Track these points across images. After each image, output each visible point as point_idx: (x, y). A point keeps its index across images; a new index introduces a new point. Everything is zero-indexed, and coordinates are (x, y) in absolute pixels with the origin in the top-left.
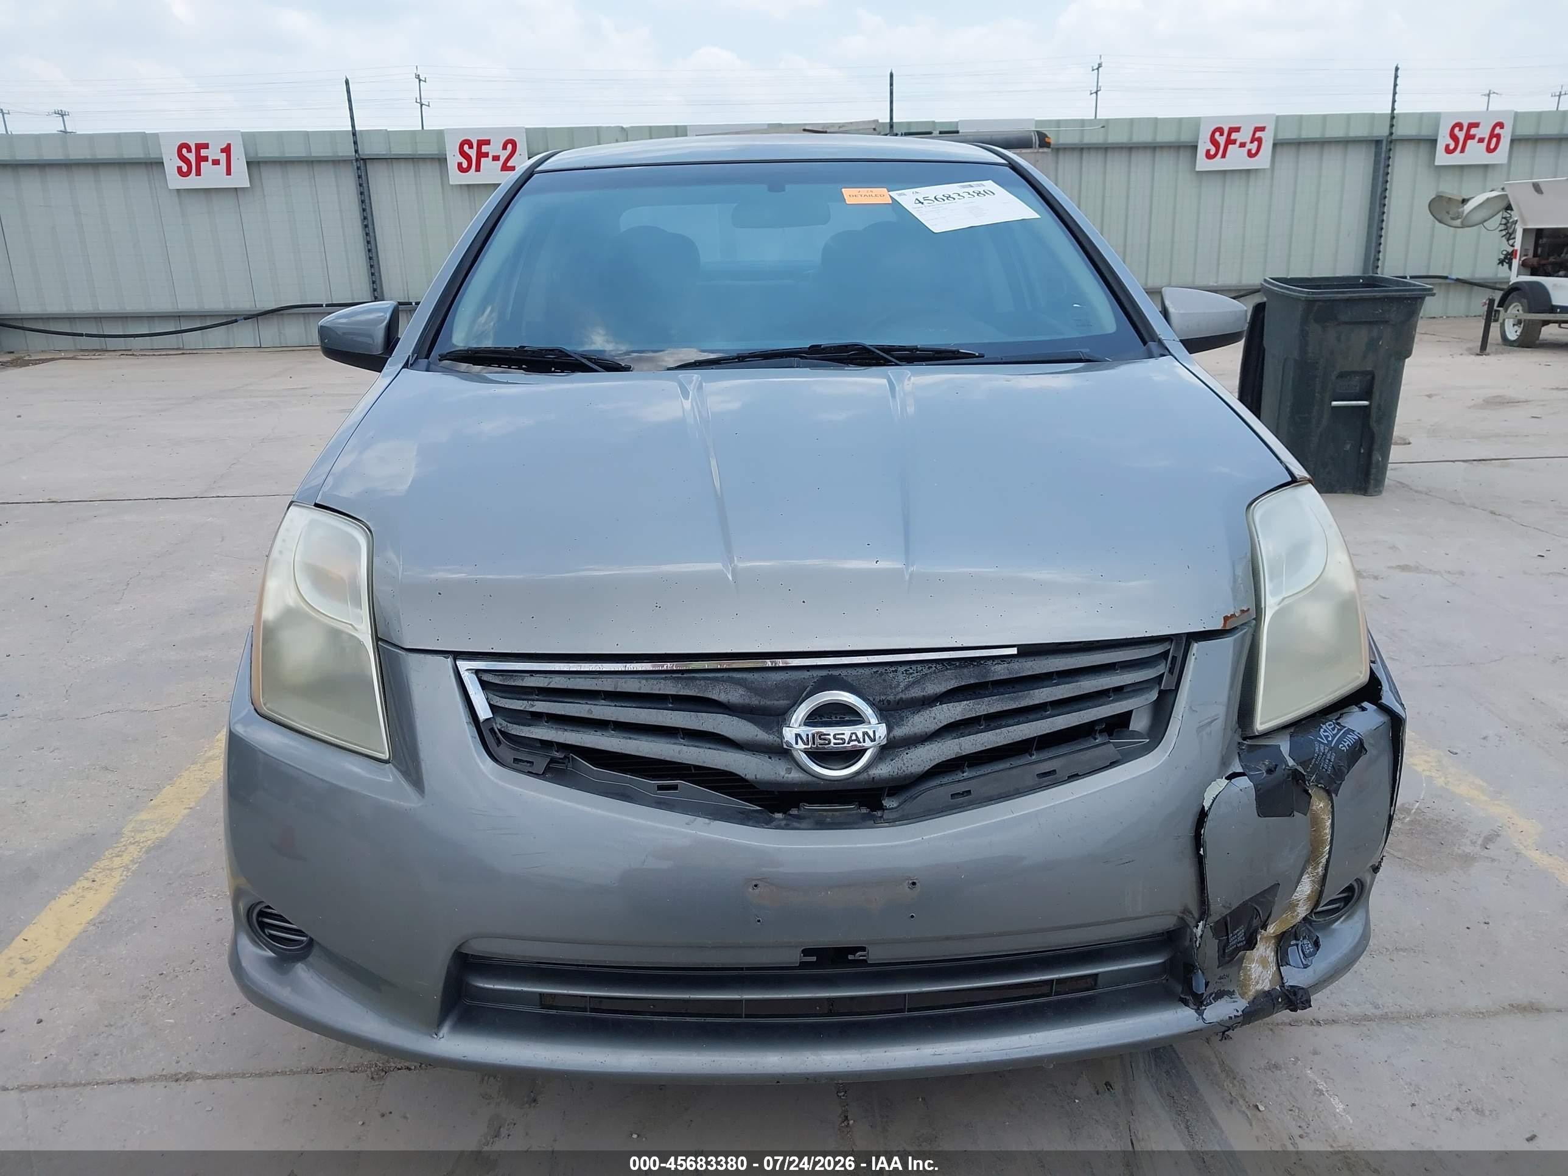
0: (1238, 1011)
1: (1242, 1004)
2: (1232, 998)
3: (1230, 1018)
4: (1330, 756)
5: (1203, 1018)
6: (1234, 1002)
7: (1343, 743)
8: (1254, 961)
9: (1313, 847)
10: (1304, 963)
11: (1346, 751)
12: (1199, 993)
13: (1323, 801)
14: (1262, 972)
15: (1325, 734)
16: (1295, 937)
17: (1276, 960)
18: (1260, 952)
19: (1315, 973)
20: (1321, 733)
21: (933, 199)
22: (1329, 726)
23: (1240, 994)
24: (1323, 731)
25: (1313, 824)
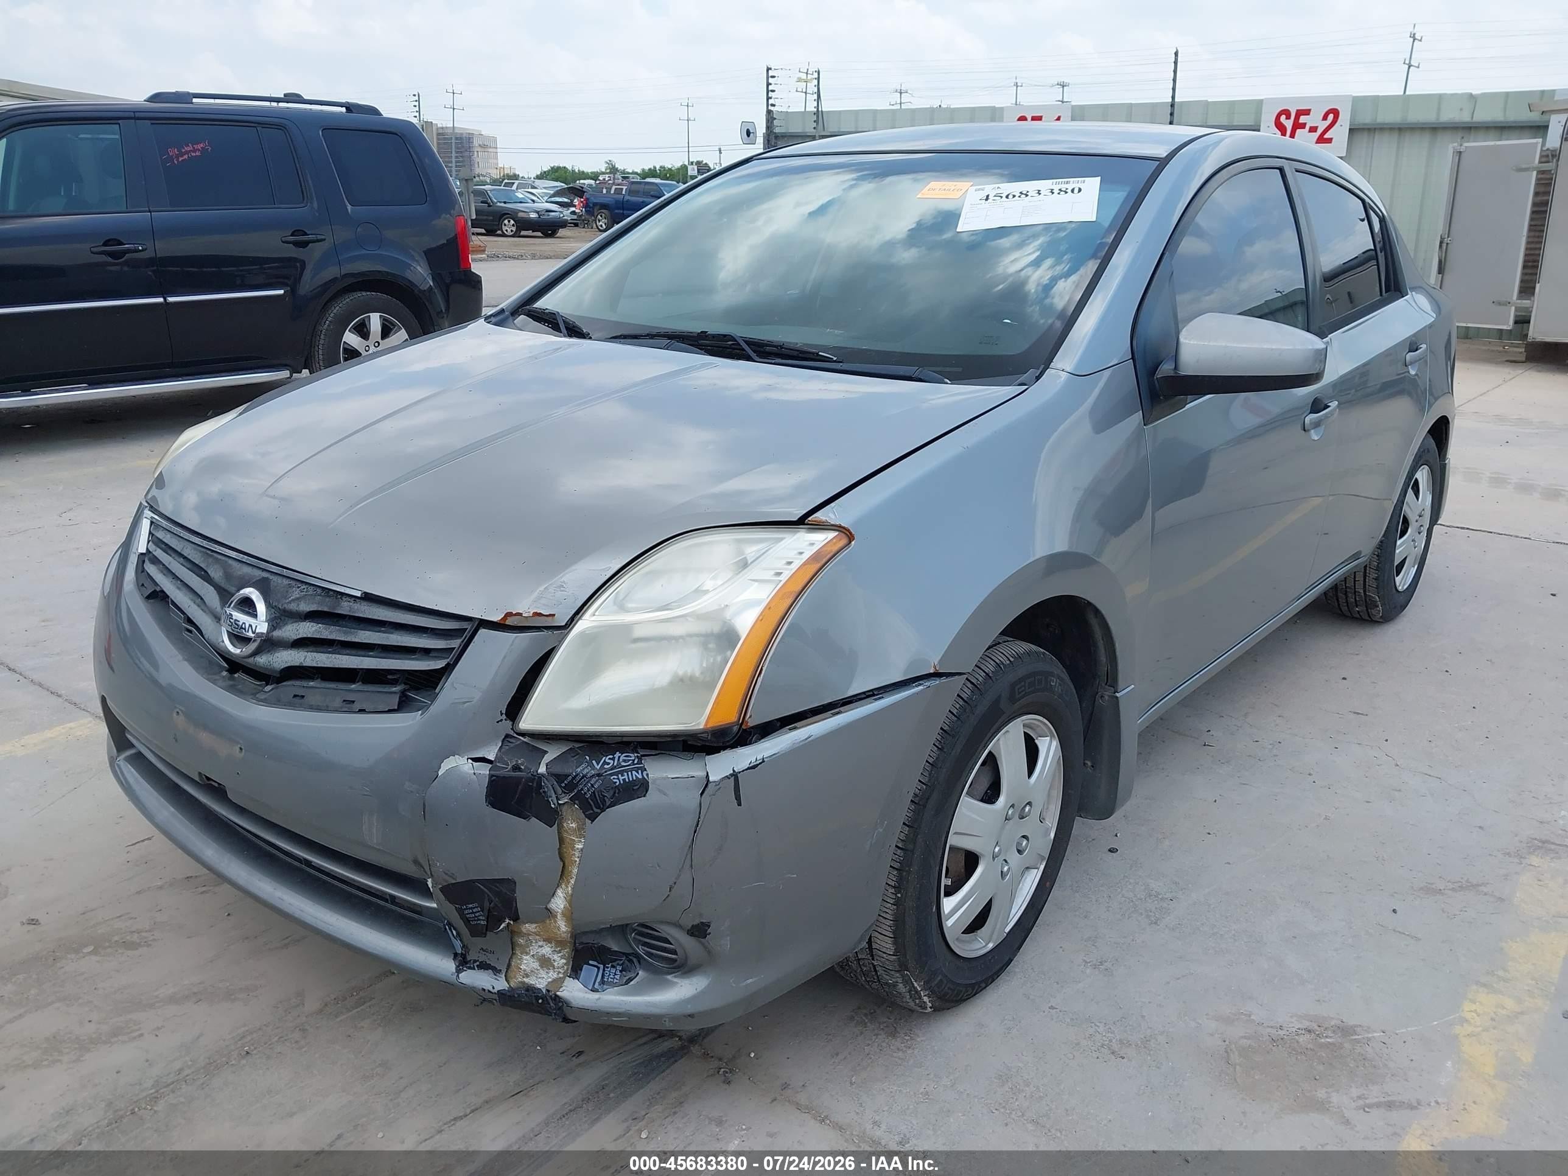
0: (493, 988)
1: (500, 984)
2: (495, 975)
3: (484, 990)
4: (595, 783)
5: (458, 976)
6: (496, 979)
7: (620, 775)
8: (527, 954)
9: (564, 864)
10: (595, 987)
11: (617, 784)
12: (462, 953)
13: (578, 822)
14: (538, 970)
15: (607, 761)
16: (598, 958)
17: (567, 969)
18: (544, 951)
19: (599, 999)
20: (604, 758)
21: (1004, 196)
22: (625, 756)
23: (505, 976)
24: (610, 759)
25: (561, 840)
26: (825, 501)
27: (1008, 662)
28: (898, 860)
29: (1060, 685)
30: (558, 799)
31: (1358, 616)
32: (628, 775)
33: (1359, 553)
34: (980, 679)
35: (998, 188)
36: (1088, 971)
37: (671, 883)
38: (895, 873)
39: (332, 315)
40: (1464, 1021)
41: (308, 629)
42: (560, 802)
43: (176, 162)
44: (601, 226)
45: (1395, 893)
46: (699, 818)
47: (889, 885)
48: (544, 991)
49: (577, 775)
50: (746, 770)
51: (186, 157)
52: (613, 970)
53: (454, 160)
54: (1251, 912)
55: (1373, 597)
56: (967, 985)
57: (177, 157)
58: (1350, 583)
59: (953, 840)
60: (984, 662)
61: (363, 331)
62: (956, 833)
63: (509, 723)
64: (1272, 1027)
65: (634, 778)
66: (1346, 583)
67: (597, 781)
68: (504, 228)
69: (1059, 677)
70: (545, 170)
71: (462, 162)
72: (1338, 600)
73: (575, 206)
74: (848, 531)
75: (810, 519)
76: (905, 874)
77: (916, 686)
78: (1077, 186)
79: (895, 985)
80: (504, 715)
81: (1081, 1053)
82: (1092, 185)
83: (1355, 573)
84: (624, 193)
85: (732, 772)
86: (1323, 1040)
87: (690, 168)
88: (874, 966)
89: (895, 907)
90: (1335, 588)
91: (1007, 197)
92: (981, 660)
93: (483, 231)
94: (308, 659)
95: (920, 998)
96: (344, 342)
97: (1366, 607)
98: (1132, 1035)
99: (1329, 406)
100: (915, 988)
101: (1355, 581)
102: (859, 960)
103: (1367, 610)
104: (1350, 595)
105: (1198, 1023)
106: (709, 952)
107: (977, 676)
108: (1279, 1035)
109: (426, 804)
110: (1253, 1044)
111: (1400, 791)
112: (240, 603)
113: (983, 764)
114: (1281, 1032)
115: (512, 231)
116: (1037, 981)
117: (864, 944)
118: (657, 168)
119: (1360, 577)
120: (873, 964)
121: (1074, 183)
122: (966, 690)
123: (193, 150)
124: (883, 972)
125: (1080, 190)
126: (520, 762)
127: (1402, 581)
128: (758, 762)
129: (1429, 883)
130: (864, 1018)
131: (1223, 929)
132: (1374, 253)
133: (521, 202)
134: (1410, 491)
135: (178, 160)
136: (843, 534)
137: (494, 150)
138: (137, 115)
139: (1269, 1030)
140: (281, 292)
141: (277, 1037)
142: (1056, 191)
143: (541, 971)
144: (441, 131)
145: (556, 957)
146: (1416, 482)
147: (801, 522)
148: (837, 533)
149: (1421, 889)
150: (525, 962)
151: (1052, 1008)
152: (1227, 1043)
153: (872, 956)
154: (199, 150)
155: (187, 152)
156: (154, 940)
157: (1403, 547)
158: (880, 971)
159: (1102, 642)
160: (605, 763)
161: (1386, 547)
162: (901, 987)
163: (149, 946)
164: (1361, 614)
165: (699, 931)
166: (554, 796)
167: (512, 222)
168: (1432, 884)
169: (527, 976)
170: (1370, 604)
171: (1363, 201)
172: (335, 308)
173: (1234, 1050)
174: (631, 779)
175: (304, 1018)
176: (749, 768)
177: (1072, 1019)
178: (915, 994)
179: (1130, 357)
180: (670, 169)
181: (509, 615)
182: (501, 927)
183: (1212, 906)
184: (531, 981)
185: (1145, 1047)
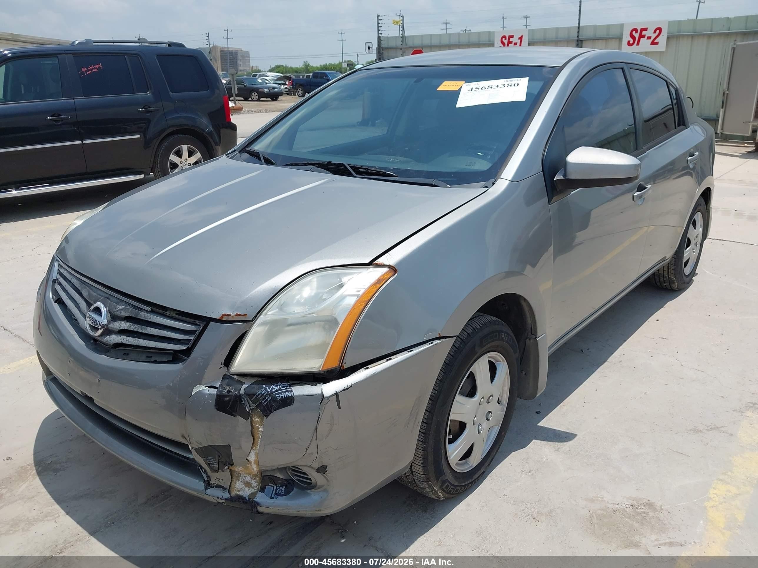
0: (223, 497)
1: (226, 495)
2: (224, 491)
3: (218, 498)
4: (268, 398)
5: (206, 491)
6: (224, 493)
7: (280, 395)
8: (239, 480)
9: (254, 438)
10: (272, 496)
11: (279, 399)
12: (207, 480)
13: (260, 418)
14: (244, 488)
15: (274, 387)
16: (273, 482)
17: (259, 487)
18: (247, 479)
19: (274, 502)
20: (272, 386)
21: (480, 88)
22: (283, 385)
23: (229, 491)
24: (275, 386)
25: (252, 427)
26: (384, 252)
27: (479, 327)
28: (424, 429)
29: (506, 336)
30: (250, 406)
31: (665, 287)
32: (284, 394)
33: (665, 257)
34: (465, 336)
35: (478, 84)
36: (523, 476)
37: (307, 447)
38: (422, 435)
39: (164, 146)
40: (709, 499)
41: (125, 325)
42: (251, 408)
43: (86, 75)
44: (300, 94)
45: (678, 432)
46: (320, 415)
47: (420, 441)
48: (247, 499)
49: (259, 394)
50: (343, 391)
51: (90, 72)
52: (281, 488)
53: (228, 63)
54: (606, 443)
55: (673, 279)
56: (461, 486)
57: (86, 72)
58: (661, 272)
59: (452, 417)
60: (467, 327)
61: (179, 153)
62: (453, 413)
63: (226, 368)
64: (614, 504)
65: (287, 396)
66: (659, 272)
67: (269, 397)
68: (252, 97)
69: (506, 333)
70: (273, 67)
71: (233, 64)
72: (655, 280)
73: (287, 85)
74: (394, 268)
75: (375, 262)
76: (427, 435)
77: (430, 344)
78: (516, 83)
79: (424, 488)
80: (223, 365)
81: (518, 519)
82: (524, 82)
83: (663, 267)
84: (311, 77)
85: (335, 392)
86: (639, 510)
87: (343, 64)
88: (414, 479)
89: (423, 451)
90: (654, 274)
91: (482, 89)
92: (465, 326)
93: (242, 99)
94: (125, 340)
95: (437, 493)
96: (170, 160)
97: (669, 283)
98: (543, 509)
99: (647, 188)
100: (435, 490)
101: (663, 271)
102: (406, 476)
103: (670, 284)
104: (661, 277)
105: (577, 502)
106: (327, 480)
107: (464, 335)
108: (617, 508)
109: (186, 409)
110: (604, 513)
111: (683, 378)
112: (95, 309)
113: (468, 377)
114: (618, 506)
115: (256, 98)
116: (497, 482)
117: (408, 469)
118: (328, 65)
119: (666, 269)
120: (413, 478)
121: (515, 80)
122: (457, 342)
123: (95, 68)
124: (418, 482)
125: (518, 84)
126: (231, 388)
127: (687, 270)
128: (348, 387)
129: (695, 427)
130: (411, 502)
131: (591, 452)
132: (671, 106)
133: (260, 84)
134: (691, 225)
135: (86, 73)
136: (392, 270)
137: (248, 58)
138: (67, 52)
139: (612, 505)
140: (139, 136)
141: (124, 517)
142: (506, 85)
143: (246, 489)
144: (222, 50)
145: (253, 482)
146: (694, 220)
147: (371, 263)
148: (388, 269)
149: (691, 430)
150: (238, 484)
151: (505, 495)
152: (591, 512)
153: (413, 474)
154: (97, 68)
155: (91, 70)
156: (67, 467)
157: (688, 253)
158: (417, 482)
159: (528, 313)
160: (273, 388)
161: (679, 253)
162: (427, 489)
163: (64, 470)
164: (667, 286)
165: (322, 469)
166: (248, 405)
167: (256, 94)
168: (697, 427)
169: (239, 491)
170: (671, 282)
171: (666, 82)
172: (165, 143)
173: (594, 516)
174: (285, 396)
175: (137, 507)
176: (344, 390)
177: (514, 501)
178: (434, 492)
179: (542, 170)
180: (334, 65)
181: (224, 315)
182: (225, 468)
183: (586, 441)
184: (241, 493)
185: (550, 515)
